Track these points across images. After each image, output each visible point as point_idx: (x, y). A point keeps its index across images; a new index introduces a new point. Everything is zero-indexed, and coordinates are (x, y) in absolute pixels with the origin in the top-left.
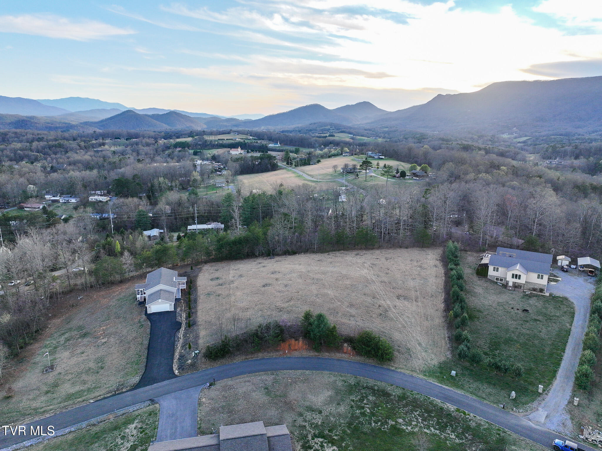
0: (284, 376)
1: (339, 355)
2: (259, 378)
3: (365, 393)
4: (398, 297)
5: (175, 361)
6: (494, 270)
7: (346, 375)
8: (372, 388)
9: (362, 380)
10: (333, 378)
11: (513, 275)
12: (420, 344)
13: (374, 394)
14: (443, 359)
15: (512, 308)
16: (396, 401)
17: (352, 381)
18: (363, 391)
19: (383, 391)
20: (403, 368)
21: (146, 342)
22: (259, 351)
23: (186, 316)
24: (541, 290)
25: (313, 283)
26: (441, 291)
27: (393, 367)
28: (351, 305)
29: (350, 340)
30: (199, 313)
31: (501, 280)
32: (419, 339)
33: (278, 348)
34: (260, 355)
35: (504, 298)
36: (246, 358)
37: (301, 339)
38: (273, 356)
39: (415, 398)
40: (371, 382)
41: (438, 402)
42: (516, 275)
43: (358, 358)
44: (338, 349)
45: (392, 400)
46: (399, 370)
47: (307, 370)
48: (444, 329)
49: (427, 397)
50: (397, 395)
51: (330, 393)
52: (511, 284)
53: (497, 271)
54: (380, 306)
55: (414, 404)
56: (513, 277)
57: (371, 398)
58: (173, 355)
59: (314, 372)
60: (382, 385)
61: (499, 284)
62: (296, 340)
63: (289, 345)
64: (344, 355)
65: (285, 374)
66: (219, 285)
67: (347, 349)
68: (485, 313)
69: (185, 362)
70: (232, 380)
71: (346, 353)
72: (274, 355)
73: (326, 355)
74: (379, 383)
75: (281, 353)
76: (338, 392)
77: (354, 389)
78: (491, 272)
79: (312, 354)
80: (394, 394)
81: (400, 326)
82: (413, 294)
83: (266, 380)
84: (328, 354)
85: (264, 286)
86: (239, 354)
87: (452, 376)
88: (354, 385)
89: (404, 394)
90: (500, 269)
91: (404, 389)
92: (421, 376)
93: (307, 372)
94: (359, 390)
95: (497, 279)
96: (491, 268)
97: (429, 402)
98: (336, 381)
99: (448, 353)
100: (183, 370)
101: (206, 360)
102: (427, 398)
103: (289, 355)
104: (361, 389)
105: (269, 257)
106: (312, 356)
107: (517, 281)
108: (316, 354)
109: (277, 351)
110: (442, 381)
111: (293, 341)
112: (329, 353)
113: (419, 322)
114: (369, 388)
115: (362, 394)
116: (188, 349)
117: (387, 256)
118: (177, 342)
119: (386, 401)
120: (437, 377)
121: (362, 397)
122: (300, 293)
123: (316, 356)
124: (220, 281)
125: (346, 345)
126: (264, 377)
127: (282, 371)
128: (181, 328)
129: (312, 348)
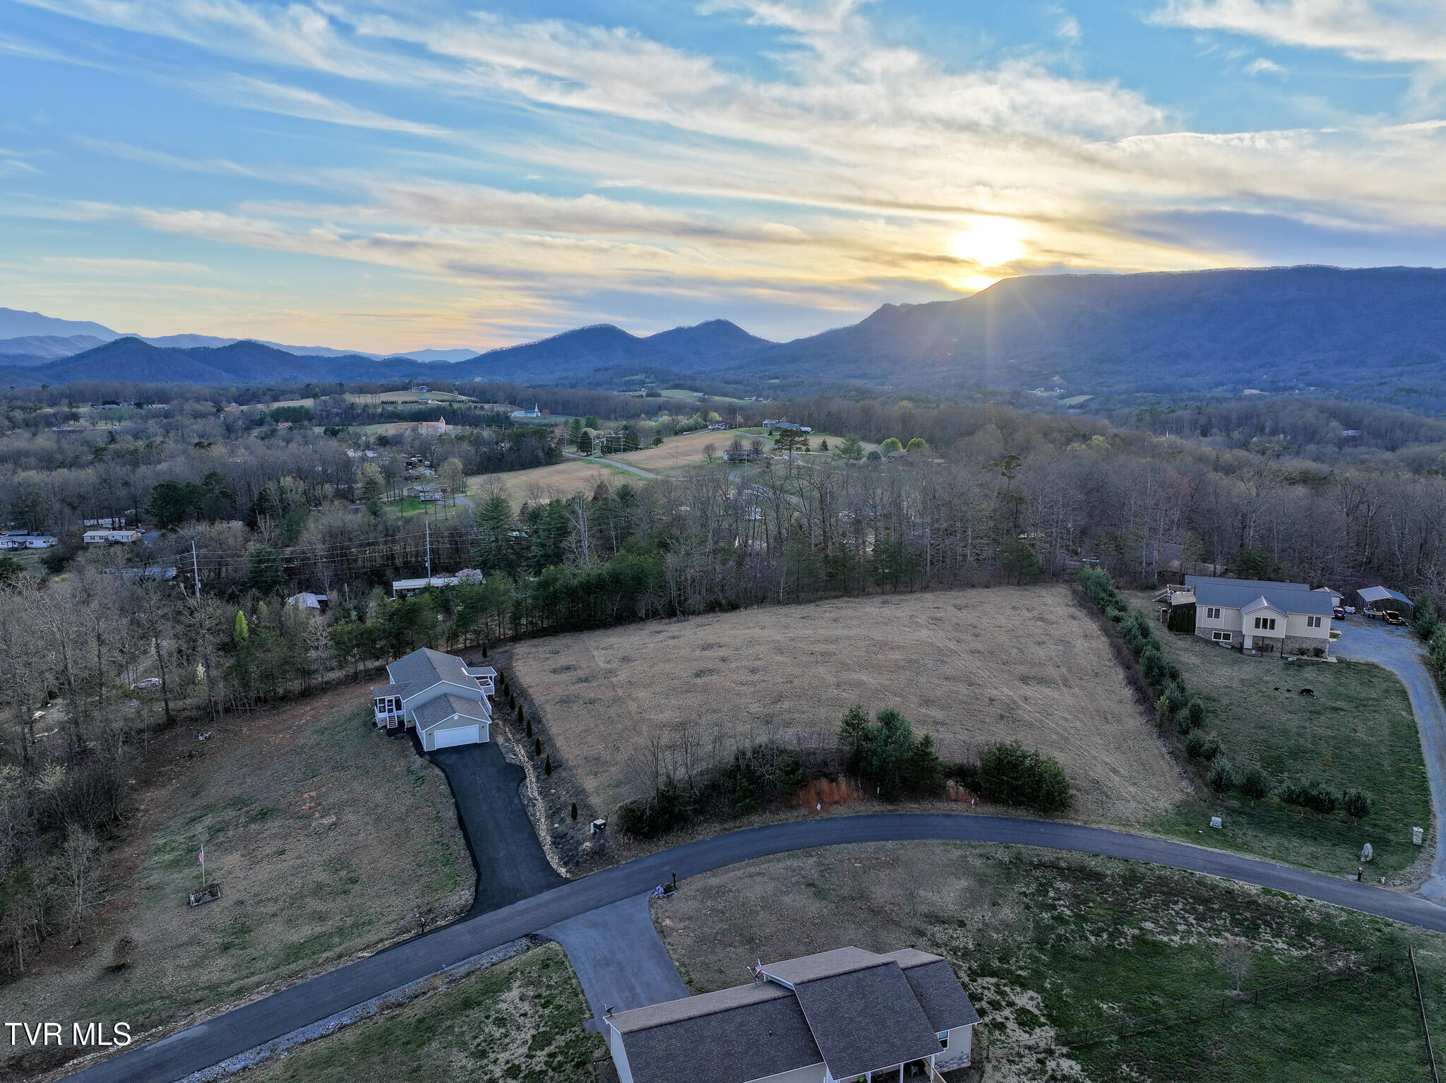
0: (840, 857)
1: (942, 806)
2: (781, 865)
3: (1042, 877)
4: (1025, 679)
5: (547, 848)
6: (1210, 615)
7: (982, 843)
8: (1053, 866)
9: (1023, 850)
10: (958, 853)
11: (1258, 620)
12: (1114, 771)
13: (1065, 879)
14: (1178, 797)
15: (1276, 689)
16: (1119, 886)
17: (1003, 855)
18: (1038, 873)
19: (1082, 869)
20: (1100, 822)
21: (451, 814)
22: (749, 810)
23: (526, 752)
24: (1319, 652)
25: (817, 662)
26: (1112, 664)
27: (1076, 820)
28: (927, 702)
29: (961, 773)
30: (560, 742)
31: (1227, 637)
32: (1107, 760)
33: (794, 802)
34: (756, 820)
35: (1248, 671)
36: (725, 829)
37: (841, 778)
38: (787, 819)
39: (1159, 877)
40: (1048, 855)
41: (1215, 878)
42: (1265, 621)
43: (989, 810)
44: (936, 792)
45: (1109, 885)
46: (1094, 826)
47: (887, 840)
48: (1152, 739)
49: (1186, 872)
50: (1118, 874)
51: (964, 883)
52: (1248, 644)
53: (1217, 616)
54: (991, 700)
55: (1165, 889)
56: (1257, 626)
57: (1058, 884)
58: (534, 836)
59: (905, 842)
60: (1076, 857)
61: (1224, 646)
62: (832, 781)
63: (818, 794)
64: (954, 806)
65: (838, 853)
66: (580, 680)
67: (957, 793)
68: (1225, 701)
69: (576, 848)
70: (714, 875)
71: (956, 800)
72: (791, 816)
73: (913, 807)
74: (1064, 854)
75: (804, 811)
76: (981, 880)
77: (1014, 870)
78: (1203, 621)
79: (877, 807)
80: (1109, 872)
81: (1054, 737)
82: (1052, 672)
83: (802, 869)
84: (916, 806)
85: (697, 676)
86: (705, 822)
87: (1216, 830)
88: (1011, 862)
89: (1132, 871)
90: (1223, 612)
91: (1127, 861)
92: (1148, 834)
93: (890, 845)
94: (1026, 870)
95: (1217, 636)
96: (1201, 612)
97: (1196, 882)
98: (965, 857)
99: (1184, 783)
100: (577, 864)
101: (629, 839)
102: (1186, 875)
103: (825, 815)
104: (1031, 870)
105: (675, 619)
106: (882, 812)
107: (1267, 633)
108: (892, 808)
109: (792, 808)
110: (1198, 839)
111: (824, 784)
112: (918, 802)
113: (1093, 728)
114: (1049, 866)
115: (1037, 879)
116: (569, 820)
117: (958, 602)
118: (531, 809)
119: (1097, 889)
120: (1186, 834)
121: (1041, 885)
122: (796, 682)
123: (890, 811)
124: (581, 673)
125: (951, 783)
126: (795, 863)
127: (828, 847)
128: (526, 777)
129: (874, 797)
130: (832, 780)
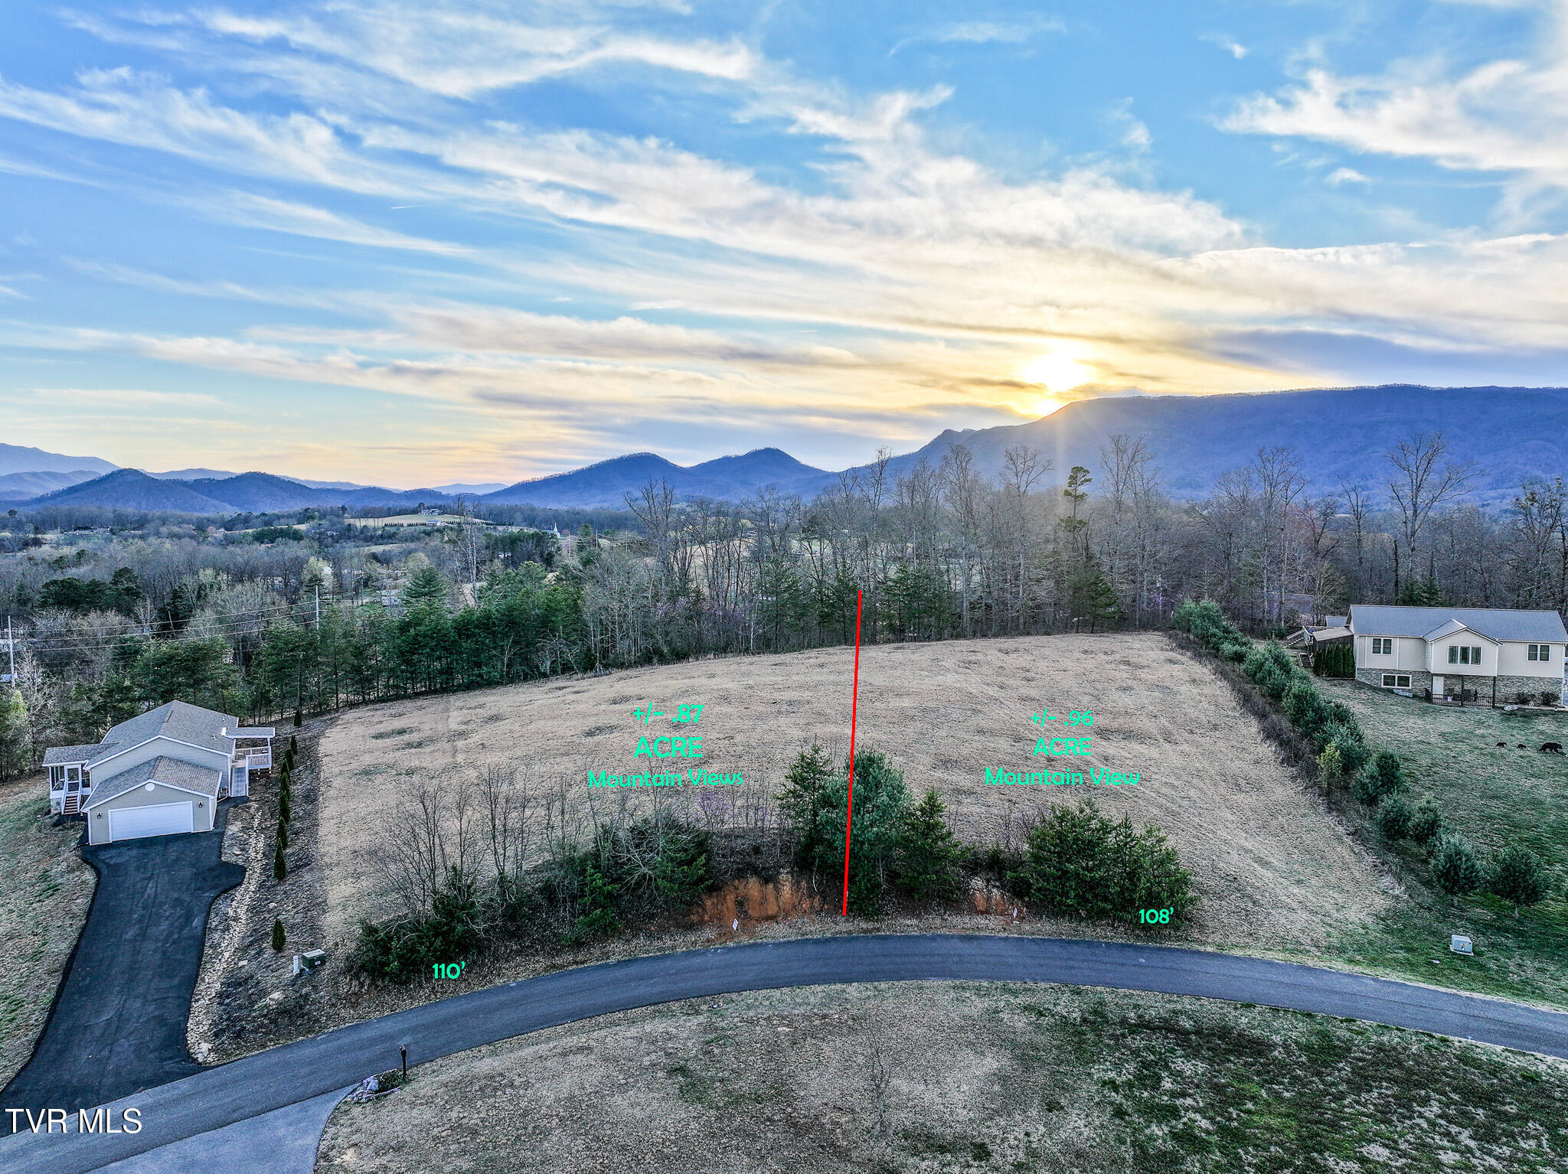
0: (752, 1013)
1: (962, 923)
2: (633, 1031)
3: (1146, 1048)
4: (1103, 733)
5: (199, 1006)
6: (1376, 650)
7: (1030, 984)
8: (1167, 1026)
9: (1108, 998)
10: (977, 1006)
11: (1453, 651)
12: (1261, 861)
13: (1194, 1053)
14: (1380, 903)
15: (1501, 745)
16: (1302, 1065)
17: (1069, 1007)
18: (1137, 1042)
19: (1224, 1032)
20: (1246, 946)
21: (61, 947)
22: (606, 932)
23: (267, 844)
24: (1550, 698)
25: (780, 712)
26: (1237, 714)
27: (1204, 943)
28: (946, 763)
29: (994, 865)
30: (326, 829)
31: (1404, 681)
32: (1248, 845)
33: (694, 918)
34: (617, 950)
35: (1449, 721)
36: (554, 967)
37: (784, 876)
38: (674, 948)
39: (1380, 1048)
40: (1156, 1006)
41: (1493, 1050)
42: (1465, 650)
43: (1045, 927)
44: (953, 899)
45: (1282, 1065)
46: (1238, 953)
47: (850, 981)
48: (1317, 814)
49: (1432, 1037)
50: (1296, 1043)
51: (991, 1063)
52: (1438, 687)
53: (1388, 650)
54: (1050, 760)
55: (1396, 1072)
56: (1452, 660)
57: (1180, 1064)
58: (193, 980)
59: (883, 985)
60: (1211, 1010)
61: (1401, 693)
62: (767, 881)
63: (740, 904)
64: (981, 921)
65: (749, 1007)
66: (410, 745)
67: (989, 899)
68: (1425, 761)
69: (253, 1003)
70: (494, 1053)
71: (985, 912)
72: (681, 942)
73: (909, 925)
74: (1187, 1004)
75: (709, 933)
76: (1026, 1057)
77: (1091, 1036)
78: (1366, 659)
79: (843, 926)
80: (1276, 1038)
81: (1156, 811)
82: (1145, 724)
83: (670, 1037)
84: (915, 922)
85: (590, 734)
86: (519, 953)
87: (1464, 958)
88: (1084, 1020)
89: (1324, 1035)
90: (1396, 643)
91: (1309, 1015)
92: (1340, 965)
93: (853, 990)
94: (1113, 1037)
95: (1389, 680)
96: (1363, 648)
97: (1456, 1057)
98: (997, 1011)
99: (1387, 881)
100: (238, 1035)
101: (362, 985)
102: (1434, 1042)
103: (745, 940)
104: (1123, 1036)
105: (589, 674)
106: (850, 932)
107: (1468, 669)
108: (870, 925)
109: (690, 927)
110: (1434, 973)
111: (752, 886)
112: (918, 916)
113: (1217, 799)
114: (1159, 1028)
115: (1136, 1053)
116: (269, 952)
117: (1005, 646)
118: (216, 936)
119: (1258, 1073)
120: (1410, 966)
121: (1145, 1065)
122: (738, 738)
123: (866, 931)
124: (415, 737)
125: (977, 883)
126: (657, 1027)
127: (734, 996)
128: (240, 884)
129: (837, 909)
130: (768, 878)
